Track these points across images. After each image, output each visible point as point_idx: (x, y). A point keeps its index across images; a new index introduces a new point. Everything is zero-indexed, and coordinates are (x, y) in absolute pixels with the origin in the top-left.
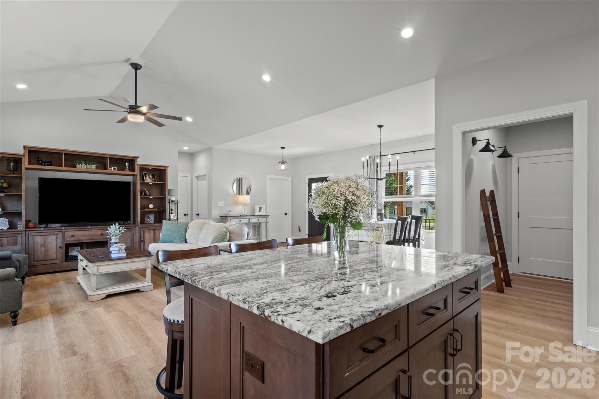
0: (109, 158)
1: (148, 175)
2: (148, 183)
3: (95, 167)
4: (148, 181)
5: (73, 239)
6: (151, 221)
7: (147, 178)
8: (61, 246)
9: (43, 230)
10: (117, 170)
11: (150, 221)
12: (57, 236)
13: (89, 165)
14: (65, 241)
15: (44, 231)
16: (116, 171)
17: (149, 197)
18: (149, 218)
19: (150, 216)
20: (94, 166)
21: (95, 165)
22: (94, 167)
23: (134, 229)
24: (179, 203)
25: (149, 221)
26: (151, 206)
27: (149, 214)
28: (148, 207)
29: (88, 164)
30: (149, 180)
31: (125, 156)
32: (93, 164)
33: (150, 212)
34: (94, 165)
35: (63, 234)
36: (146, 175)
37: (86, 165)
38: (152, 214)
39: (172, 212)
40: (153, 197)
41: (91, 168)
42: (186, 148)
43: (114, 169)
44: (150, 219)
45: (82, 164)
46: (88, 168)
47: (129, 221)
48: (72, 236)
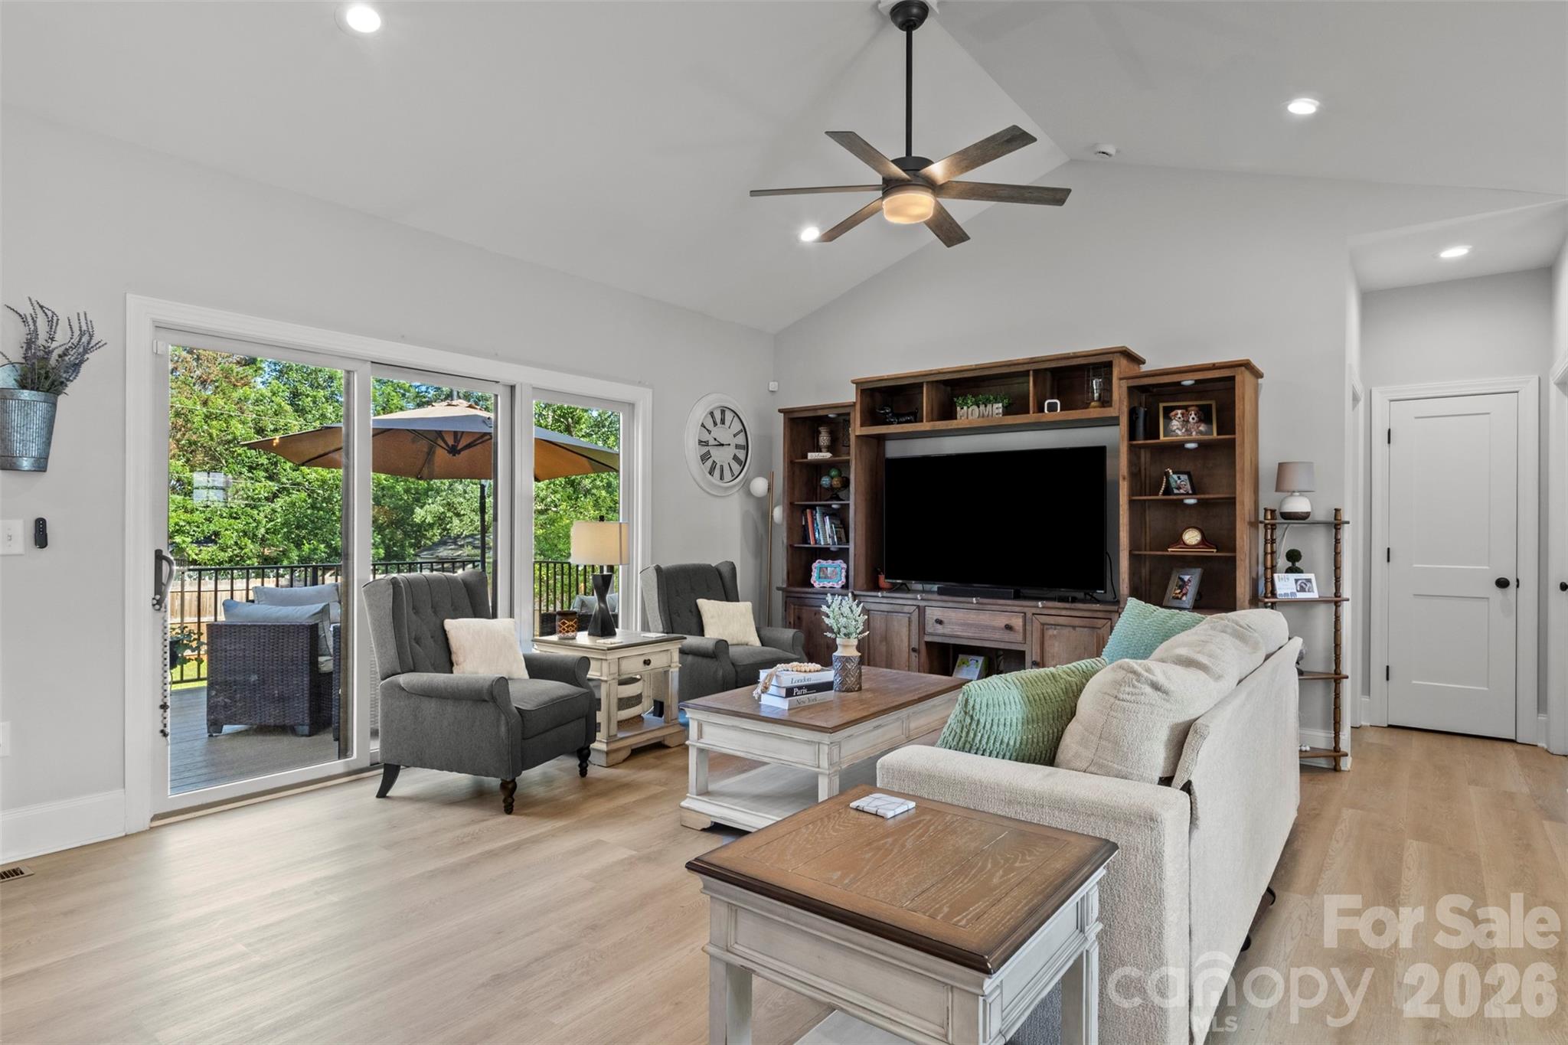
0: (1031, 373)
1: (1179, 412)
2: (1178, 447)
3: (1001, 411)
4: (1177, 435)
5: (940, 629)
6: (1184, 598)
7: (1175, 424)
8: (917, 647)
9: (883, 597)
10: (1061, 410)
11: (1181, 599)
12: (909, 618)
13: (986, 406)
14: (924, 633)
15: (885, 601)
16: (1059, 414)
17: (1182, 500)
18: (1181, 583)
19: (1186, 578)
20: (998, 408)
21: (1000, 405)
22: (997, 411)
23: (1105, 621)
24: (1348, 523)
25: (1180, 596)
26: (1192, 537)
27: (1183, 568)
28: (1178, 540)
29: (983, 403)
30: (1179, 433)
31: (1075, 356)
32: (997, 402)
33: (1187, 562)
34: (996, 406)
35: (921, 611)
36: (1173, 413)
37: (979, 407)
38: (1193, 570)
39: (1297, 564)
40: (1198, 499)
41: (990, 413)
42: (1455, 252)
43: (1052, 408)
44: (1184, 592)
45: (968, 407)
46: (983, 416)
47: (1098, 591)
48: (939, 622)
